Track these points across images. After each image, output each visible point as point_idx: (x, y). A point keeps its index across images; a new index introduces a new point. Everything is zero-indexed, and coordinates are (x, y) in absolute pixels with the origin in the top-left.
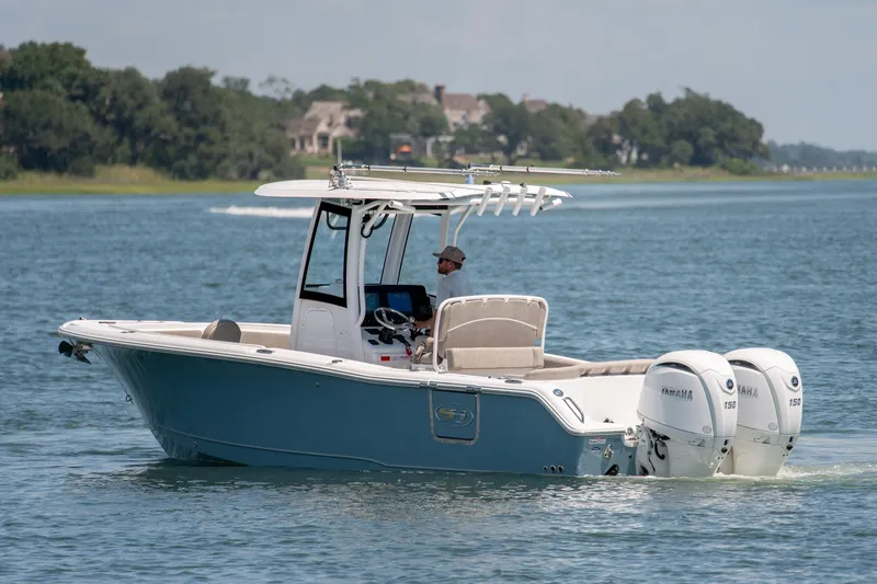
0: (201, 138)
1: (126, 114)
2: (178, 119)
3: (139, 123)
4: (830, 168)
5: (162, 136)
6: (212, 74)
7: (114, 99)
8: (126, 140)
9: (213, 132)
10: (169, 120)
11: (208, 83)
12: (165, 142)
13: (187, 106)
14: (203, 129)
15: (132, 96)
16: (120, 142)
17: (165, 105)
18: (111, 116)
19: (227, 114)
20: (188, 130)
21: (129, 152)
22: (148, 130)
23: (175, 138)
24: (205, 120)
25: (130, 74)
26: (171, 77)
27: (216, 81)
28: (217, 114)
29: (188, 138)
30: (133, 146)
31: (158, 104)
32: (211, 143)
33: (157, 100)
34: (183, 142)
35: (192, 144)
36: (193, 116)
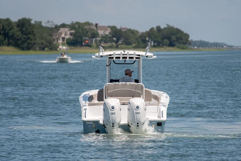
0: (28, 38)
1: (6, 32)
2: (22, 33)
3: (10, 34)
5: (17, 38)
6: (31, 20)
7: (3, 27)
8: (6, 39)
9: (31, 36)
10: (19, 33)
11: (30, 23)
12: (18, 40)
13: (24, 29)
14: (29, 36)
15: (8, 26)
16: (5, 39)
17: (18, 29)
18: (2, 32)
19: (36, 31)
20: (25, 36)
21: (7, 42)
22: (13, 36)
23: (21, 39)
24: (29, 33)
25: (8, 20)
26: (19, 21)
27: (32, 22)
28: (33, 32)
29: (24, 38)
30: (8, 41)
31: (16, 28)
32: (31, 40)
33: (16, 27)
34: (23, 39)
35: (25, 40)
36: (26, 32)
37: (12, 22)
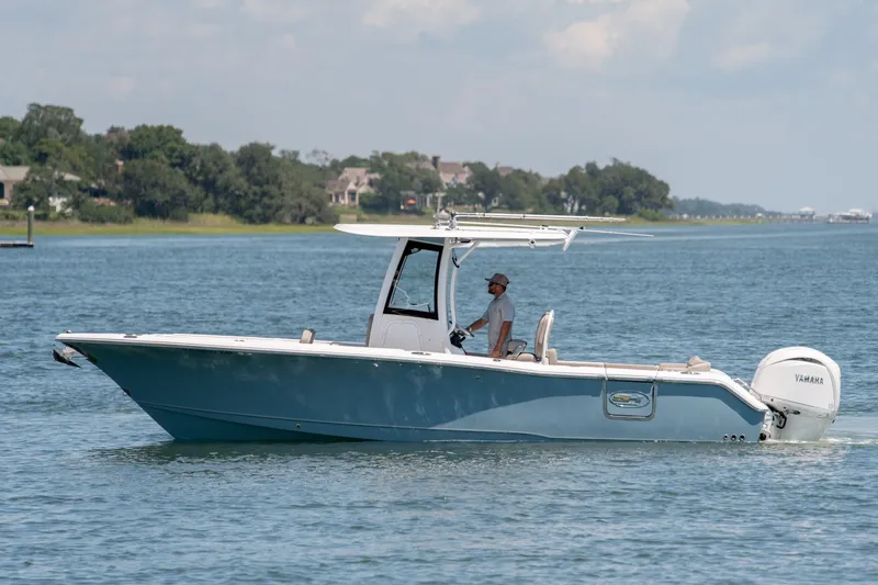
0: (264, 194)
1: (210, 177)
2: (248, 180)
3: (220, 183)
4: (717, 217)
5: (237, 193)
6: (272, 148)
7: (202, 165)
8: (211, 195)
9: (273, 189)
10: (242, 180)
11: (270, 154)
12: (240, 196)
13: (254, 170)
14: (266, 187)
15: (215, 163)
16: (206, 196)
17: (238, 171)
18: (200, 178)
19: (283, 177)
20: (256, 188)
21: (213, 204)
22: (226, 188)
23: (246, 194)
24: (267, 182)
25: (214, 148)
26: (243, 150)
27: (275, 153)
28: (276, 177)
29: (255, 194)
30: (216, 199)
31: (234, 170)
32: (272, 198)
33: (233, 166)
34: (251, 197)
35: (258, 198)
36: (259, 178)
37: (225, 152)
